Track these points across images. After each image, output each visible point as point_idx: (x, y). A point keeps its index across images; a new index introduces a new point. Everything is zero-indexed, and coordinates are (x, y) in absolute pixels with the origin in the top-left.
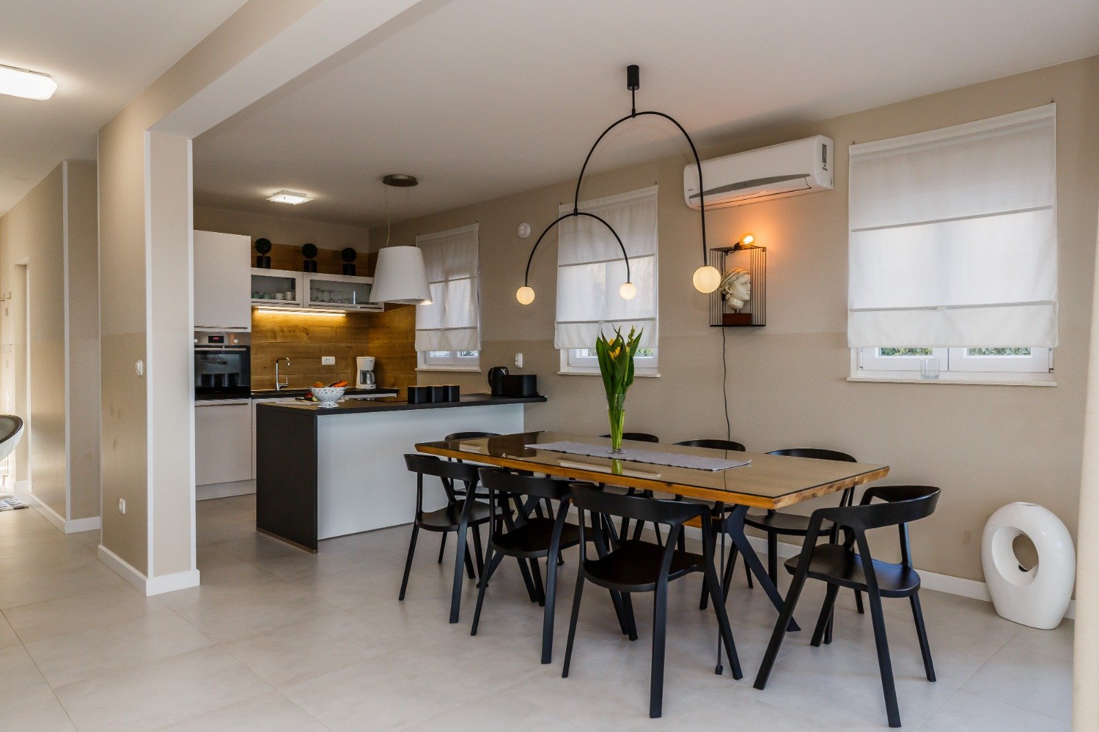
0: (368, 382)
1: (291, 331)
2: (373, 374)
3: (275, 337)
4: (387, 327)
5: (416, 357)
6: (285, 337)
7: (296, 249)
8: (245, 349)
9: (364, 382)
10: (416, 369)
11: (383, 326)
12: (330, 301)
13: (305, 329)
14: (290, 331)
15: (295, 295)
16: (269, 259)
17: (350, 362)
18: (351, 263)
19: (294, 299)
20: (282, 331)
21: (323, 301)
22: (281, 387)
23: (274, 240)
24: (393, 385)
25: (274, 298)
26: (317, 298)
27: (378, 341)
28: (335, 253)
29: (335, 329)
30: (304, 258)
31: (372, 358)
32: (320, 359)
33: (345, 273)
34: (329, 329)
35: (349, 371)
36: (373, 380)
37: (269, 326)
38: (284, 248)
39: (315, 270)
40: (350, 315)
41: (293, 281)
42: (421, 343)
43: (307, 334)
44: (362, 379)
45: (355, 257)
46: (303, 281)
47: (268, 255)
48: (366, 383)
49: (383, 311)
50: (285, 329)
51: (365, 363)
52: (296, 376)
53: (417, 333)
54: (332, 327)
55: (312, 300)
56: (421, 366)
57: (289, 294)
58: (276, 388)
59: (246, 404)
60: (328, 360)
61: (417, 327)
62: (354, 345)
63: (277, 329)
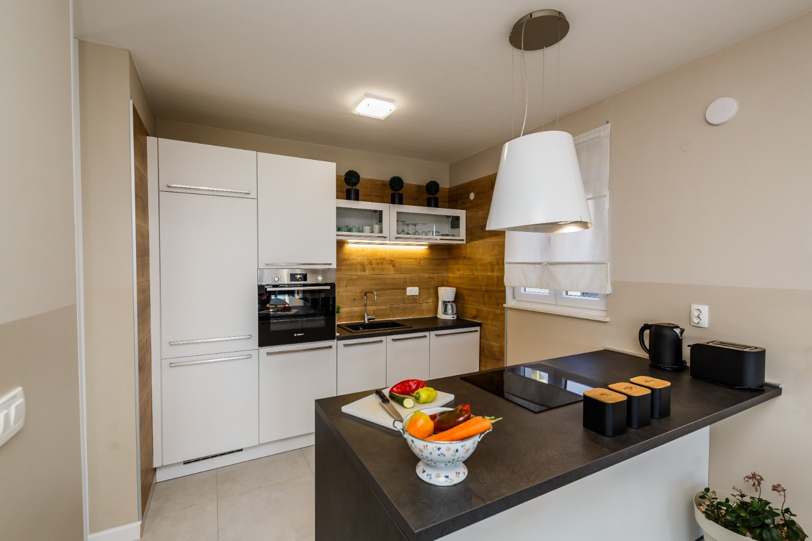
0: (450, 311)
1: (380, 263)
2: (454, 306)
3: (364, 270)
4: (469, 259)
5: (504, 292)
6: (373, 269)
7: (383, 184)
8: (329, 287)
9: (445, 312)
10: (504, 305)
11: (465, 258)
12: (414, 234)
13: (392, 261)
14: (378, 264)
15: (382, 227)
16: (357, 191)
17: (432, 291)
18: (435, 196)
19: (381, 231)
20: (371, 263)
21: (408, 234)
22: (368, 320)
23: (363, 175)
24: (475, 317)
25: (362, 232)
26: (403, 231)
27: (458, 272)
28: (419, 187)
29: (418, 260)
30: (391, 192)
31: (454, 289)
32: (405, 289)
33: (429, 205)
34: (414, 260)
35: (431, 300)
36: (455, 312)
37: (359, 259)
38: (372, 182)
39: (401, 202)
40: (432, 247)
41: (381, 212)
42: (512, 277)
43: (394, 266)
44: (443, 309)
45: (439, 190)
46: (390, 212)
47: (358, 187)
48: (447, 314)
49: (464, 242)
50: (374, 262)
51: (446, 293)
52: (382, 307)
53: (506, 267)
54: (416, 259)
55: (398, 233)
56: (510, 302)
57: (376, 227)
58: (364, 320)
59: (331, 347)
60: (412, 291)
61: (507, 260)
62: (435, 275)
63: (366, 262)
